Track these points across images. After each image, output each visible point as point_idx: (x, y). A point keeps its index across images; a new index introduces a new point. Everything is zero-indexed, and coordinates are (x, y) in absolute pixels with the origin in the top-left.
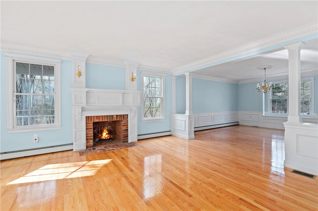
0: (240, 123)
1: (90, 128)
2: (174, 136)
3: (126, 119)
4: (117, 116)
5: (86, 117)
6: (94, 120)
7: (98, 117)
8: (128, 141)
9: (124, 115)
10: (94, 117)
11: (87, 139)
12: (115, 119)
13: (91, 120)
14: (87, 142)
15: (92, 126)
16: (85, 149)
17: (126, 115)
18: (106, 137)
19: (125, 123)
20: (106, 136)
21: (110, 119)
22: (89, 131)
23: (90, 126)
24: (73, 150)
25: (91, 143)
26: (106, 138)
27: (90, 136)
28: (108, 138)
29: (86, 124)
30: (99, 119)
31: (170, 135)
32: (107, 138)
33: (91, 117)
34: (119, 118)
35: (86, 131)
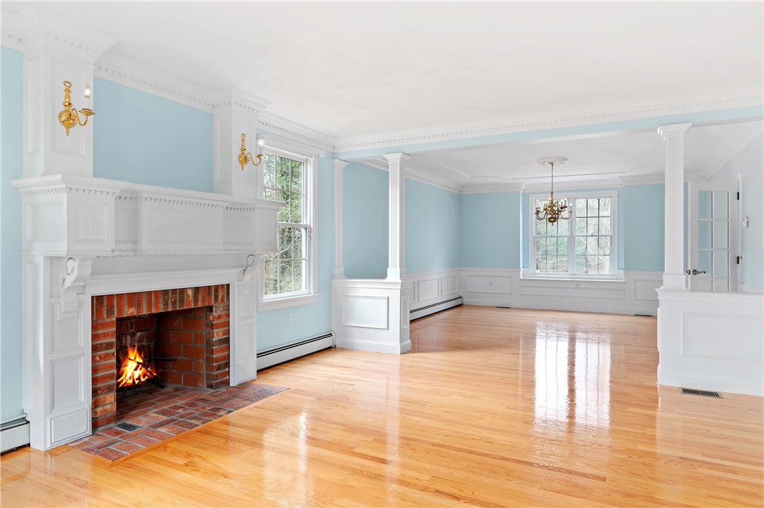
0: (466, 301)
1: (106, 344)
2: (342, 349)
3: (223, 300)
4: (196, 290)
5: (92, 297)
6: (120, 310)
7: (133, 298)
8: (227, 382)
9: (216, 287)
10: (120, 296)
11: (95, 392)
12: (189, 304)
13: (110, 313)
14: (95, 405)
15: (112, 336)
16: (89, 432)
17: (222, 285)
18: (136, 377)
19: (219, 317)
20: (138, 373)
21: (174, 303)
22: (100, 357)
23: (106, 335)
24: (29, 445)
25: (109, 406)
26: (137, 382)
27: (104, 378)
28: (143, 380)
29: (94, 327)
30: (139, 306)
31: (330, 348)
32: (139, 379)
33: (110, 297)
34: (203, 301)
35: (93, 358)
